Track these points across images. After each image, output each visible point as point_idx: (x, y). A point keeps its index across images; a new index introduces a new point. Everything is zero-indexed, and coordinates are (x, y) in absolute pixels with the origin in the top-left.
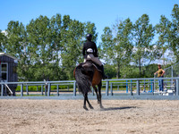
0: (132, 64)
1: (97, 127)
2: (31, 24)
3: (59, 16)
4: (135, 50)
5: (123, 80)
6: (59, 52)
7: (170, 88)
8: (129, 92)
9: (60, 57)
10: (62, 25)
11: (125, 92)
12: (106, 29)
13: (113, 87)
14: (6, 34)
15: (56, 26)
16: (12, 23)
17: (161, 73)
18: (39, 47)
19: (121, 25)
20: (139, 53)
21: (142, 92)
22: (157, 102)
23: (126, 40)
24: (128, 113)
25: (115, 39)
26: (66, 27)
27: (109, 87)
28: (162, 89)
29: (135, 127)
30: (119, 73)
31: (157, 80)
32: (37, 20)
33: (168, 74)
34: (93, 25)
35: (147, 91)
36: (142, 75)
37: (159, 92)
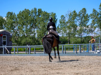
0: (76, 36)
1: (57, 71)
2: (20, 14)
3: (35, 9)
4: (78, 28)
5: (72, 45)
6: (36, 29)
7: (98, 49)
8: (75, 52)
9: (36, 32)
10: (37, 14)
11: (73, 52)
12: (62, 16)
13: (66, 49)
14: (6, 19)
15: (34, 14)
16: (9, 13)
17: (93, 41)
18: (24, 26)
19: (71, 14)
20: (81, 30)
21: (82, 52)
22: (91, 57)
23: (73, 22)
24: (75, 63)
25: (67, 22)
26: (39, 15)
27: (64, 49)
28: (93, 50)
29: (78, 71)
30: (69, 41)
31: (91, 45)
32: (23, 11)
33: (97, 41)
34: (55, 14)
35: (85, 51)
36: (82, 42)
37: (92, 51)
